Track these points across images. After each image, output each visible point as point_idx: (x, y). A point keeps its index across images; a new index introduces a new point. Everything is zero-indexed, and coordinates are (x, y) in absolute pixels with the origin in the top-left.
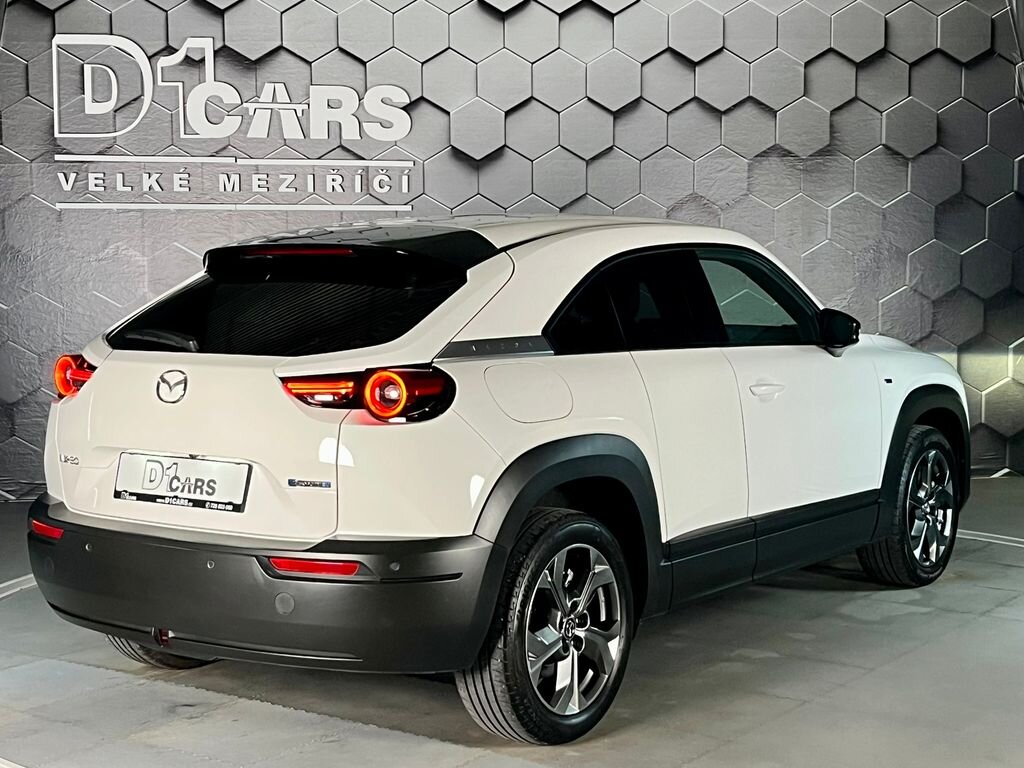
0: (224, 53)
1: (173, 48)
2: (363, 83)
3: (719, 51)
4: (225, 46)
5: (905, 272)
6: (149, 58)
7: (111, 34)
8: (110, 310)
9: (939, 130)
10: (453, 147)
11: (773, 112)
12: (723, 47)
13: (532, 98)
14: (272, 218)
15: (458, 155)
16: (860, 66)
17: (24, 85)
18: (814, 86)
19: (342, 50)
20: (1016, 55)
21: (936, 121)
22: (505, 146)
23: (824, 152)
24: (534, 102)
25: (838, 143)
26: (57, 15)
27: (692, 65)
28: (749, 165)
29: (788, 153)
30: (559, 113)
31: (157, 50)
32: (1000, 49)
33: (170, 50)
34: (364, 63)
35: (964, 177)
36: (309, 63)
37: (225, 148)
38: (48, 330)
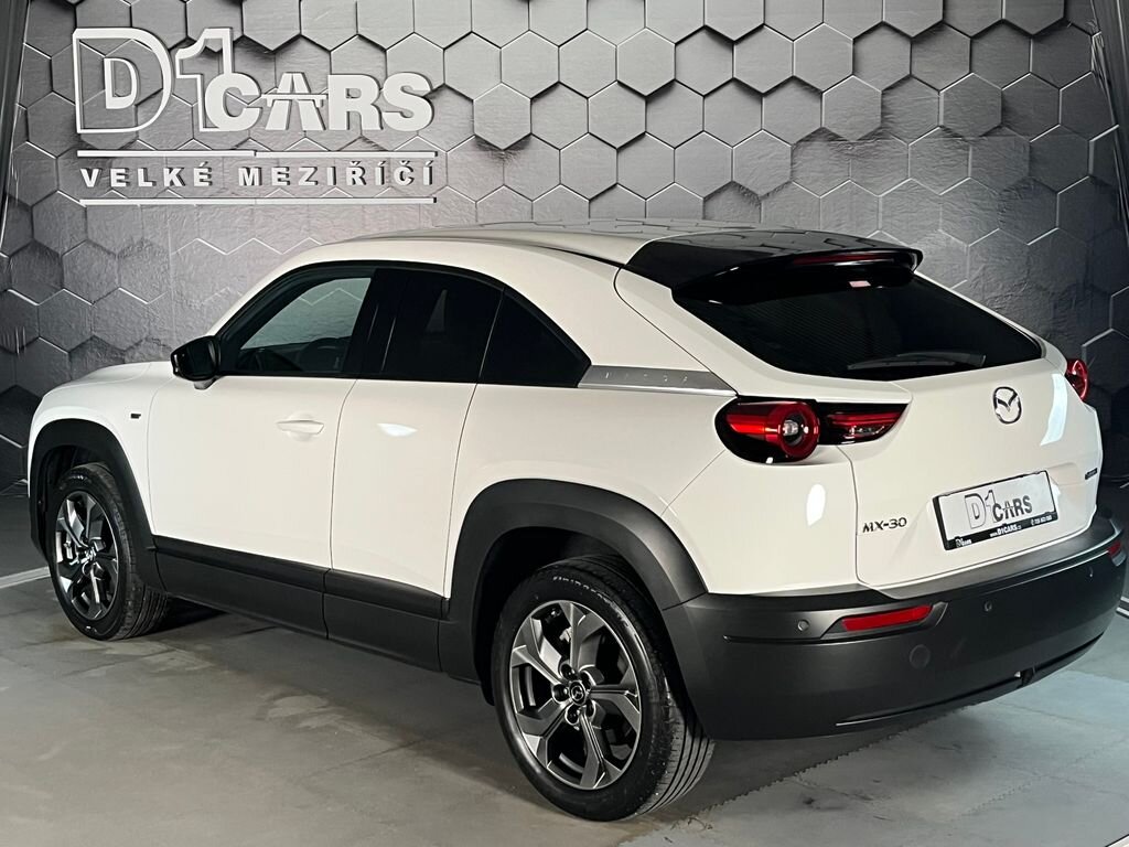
0: (242, 43)
1: (190, 39)
2: (383, 71)
3: (760, 28)
4: (243, 37)
5: (965, 265)
6: (169, 50)
7: (131, 27)
8: (136, 306)
9: (1005, 110)
10: (477, 137)
11: (818, 93)
12: (764, 24)
13: (559, 83)
14: (293, 212)
15: (482, 144)
16: (915, 41)
17: (48, 82)
18: (864, 64)
19: (361, 37)
20: (1092, 25)
21: (1000, 100)
22: (531, 134)
23: (876, 135)
24: (561, 88)
25: (891, 125)
26: (78, 9)
27: (730, 44)
28: (793, 151)
29: (835, 137)
30: (587, 98)
31: (177, 41)
32: (1073, 18)
33: (189, 42)
34: (384, 51)
35: (1032, 160)
36: (329, 52)
37: (245, 141)
38: (77, 327)
